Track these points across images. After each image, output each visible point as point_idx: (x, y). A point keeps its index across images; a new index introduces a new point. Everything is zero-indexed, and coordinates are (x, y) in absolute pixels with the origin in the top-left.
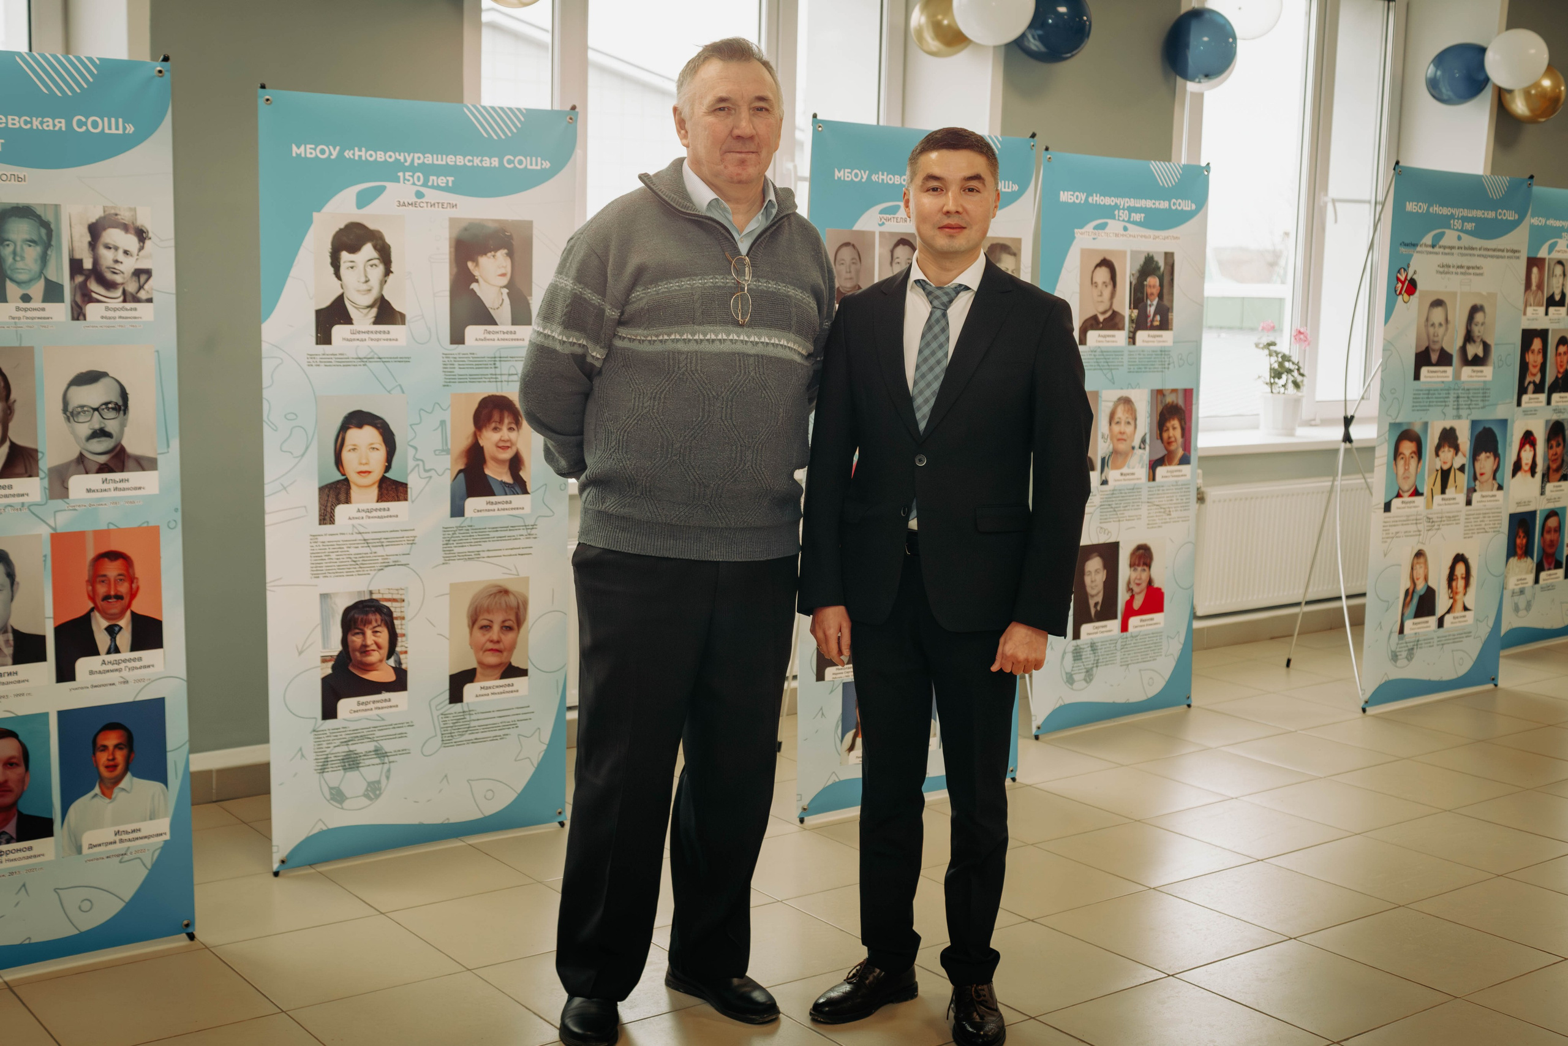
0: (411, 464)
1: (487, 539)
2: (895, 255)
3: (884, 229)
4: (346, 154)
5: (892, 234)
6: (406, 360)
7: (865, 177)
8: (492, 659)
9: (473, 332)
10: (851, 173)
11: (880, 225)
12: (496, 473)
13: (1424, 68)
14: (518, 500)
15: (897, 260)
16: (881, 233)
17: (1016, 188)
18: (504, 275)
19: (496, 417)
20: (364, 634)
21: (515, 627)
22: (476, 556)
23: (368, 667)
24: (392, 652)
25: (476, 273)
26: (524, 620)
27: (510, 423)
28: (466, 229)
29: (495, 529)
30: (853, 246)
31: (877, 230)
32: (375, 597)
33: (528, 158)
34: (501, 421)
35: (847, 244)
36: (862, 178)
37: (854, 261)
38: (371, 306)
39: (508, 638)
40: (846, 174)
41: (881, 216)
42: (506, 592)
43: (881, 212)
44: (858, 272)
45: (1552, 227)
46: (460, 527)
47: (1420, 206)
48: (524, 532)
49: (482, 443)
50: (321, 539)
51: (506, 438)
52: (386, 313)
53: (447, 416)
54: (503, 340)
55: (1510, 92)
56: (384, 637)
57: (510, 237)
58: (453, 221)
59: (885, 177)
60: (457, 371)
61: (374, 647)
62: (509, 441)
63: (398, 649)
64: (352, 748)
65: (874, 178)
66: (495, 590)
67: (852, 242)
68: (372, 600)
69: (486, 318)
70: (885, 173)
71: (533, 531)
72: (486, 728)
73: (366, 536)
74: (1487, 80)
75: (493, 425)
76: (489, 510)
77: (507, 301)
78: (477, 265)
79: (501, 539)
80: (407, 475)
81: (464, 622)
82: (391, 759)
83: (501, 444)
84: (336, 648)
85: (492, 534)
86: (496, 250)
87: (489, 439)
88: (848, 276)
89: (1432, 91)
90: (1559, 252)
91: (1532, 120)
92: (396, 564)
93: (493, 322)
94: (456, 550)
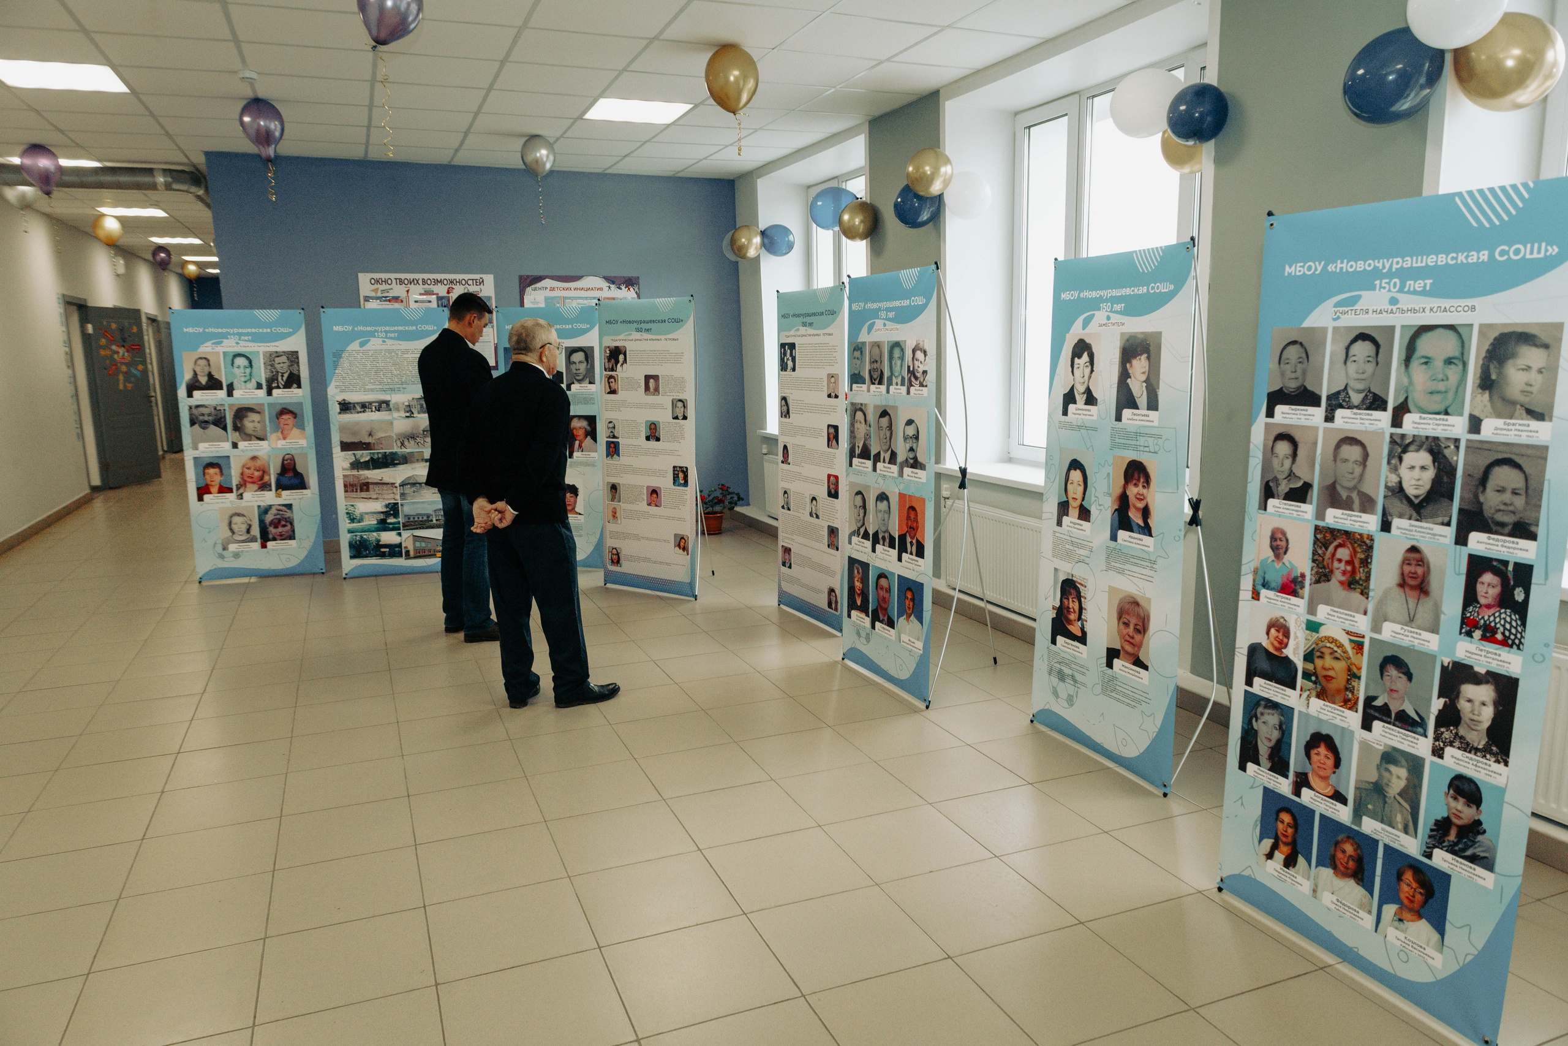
0: (1093, 499)
1: (1128, 562)
2: (1351, 353)
3: (1338, 324)
5: (1349, 329)
6: (1095, 429)
7: (1319, 269)
8: (1128, 648)
9: (1127, 413)
10: (1303, 267)
11: (1334, 320)
12: (1136, 517)
14: (1146, 539)
15: (1354, 358)
16: (1335, 329)
18: (1144, 373)
19: (1136, 476)
20: (1068, 600)
21: (1142, 631)
22: (1121, 572)
23: (1070, 622)
24: (1080, 618)
25: (1130, 372)
26: (1148, 629)
27: (1143, 482)
28: (1128, 340)
29: (1133, 557)
30: (1301, 344)
31: (1330, 325)
32: (1074, 579)
34: (1139, 480)
35: (1294, 343)
36: (1316, 269)
37: (1300, 360)
38: (1084, 393)
39: (1138, 637)
40: (1298, 269)
41: (1336, 309)
42: (1137, 604)
43: (1337, 305)
44: (1304, 372)
46: (1115, 549)
48: (1149, 565)
49: (1128, 493)
50: (1057, 534)
51: (1141, 492)
52: (1091, 400)
53: (1110, 470)
54: (1142, 420)
56: (1077, 608)
57: (1149, 345)
59: (1344, 265)
60: (1117, 440)
61: (1072, 610)
62: (1143, 495)
63: (1083, 617)
64: (1062, 668)
65: (1331, 268)
66: (1132, 600)
67: (1300, 340)
68: (1072, 580)
69: (1134, 405)
70: (1345, 261)
71: (1154, 566)
72: (1125, 695)
73: (1073, 540)
75: (1134, 482)
76: (1130, 542)
77: (1145, 392)
78: (1131, 366)
79: (1136, 564)
80: (1091, 505)
81: (1115, 616)
82: (1079, 686)
83: (1138, 496)
84: (1058, 604)
85: (1131, 560)
86: (1141, 355)
87: (1132, 491)
88: (1293, 375)
92: (1083, 562)
93: (1137, 408)
94: (1113, 564)
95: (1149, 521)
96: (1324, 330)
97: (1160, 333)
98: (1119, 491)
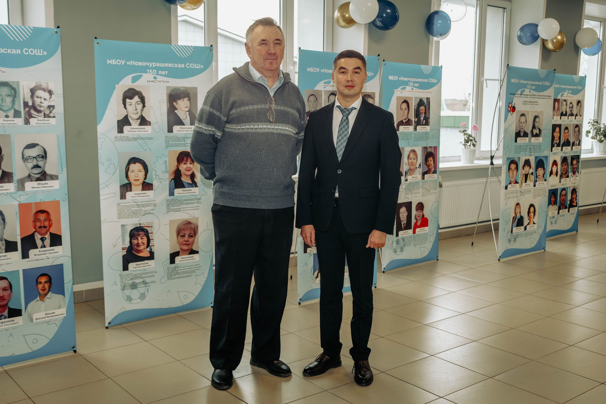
0: (154, 177)
1: (183, 204)
2: (330, 99)
3: (325, 89)
4: (127, 63)
5: (328, 91)
6: (151, 139)
8: (185, 248)
9: (176, 128)
10: (313, 69)
11: (324, 88)
12: (186, 180)
13: (517, 32)
14: (194, 189)
15: (331, 101)
16: (325, 91)
17: (373, 74)
18: (187, 107)
19: (185, 159)
20: (138, 239)
21: (194, 236)
22: (179, 210)
23: (140, 251)
24: (148, 245)
25: (177, 106)
26: (197, 233)
27: (190, 161)
28: (172, 90)
29: (186, 200)
30: (315, 95)
31: (323, 90)
32: (141, 225)
33: (195, 64)
34: (187, 161)
35: (312, 95)
36: (317, 71)
37: (315, 101)
38: (138, 119)
39: (191, 240)
40: (312, 69)
41: (324, 85)
42: (190, 223)
43: (325, 83)
44: (316, 105)
45: (562, 88)
46: (173, 200)
47: (516, 80)
48: (196, 201)
49: (180, 168)
50: (121, 205)
51: (189, 167)
52: (143, 121)
53: (167, 159)
54: (187, 131)
55: (547, 40)
56: (145, 240)
57: (189, 93)
58: (167, 87)
60: (170, 142)
61: (142, 244)
62: (190, 168)
63: (150, 245)
64: (134, 281)
65: (322, 71)
66: (186, 222)
67: (314, 94)
68: (140, 227)
69: (180, 123)
70: (326, 69)
71: (200, 201)
72: (184, 273)
73: (138, 203)
74: (539, 36)
75: (184, 162)
76: (183, 193)
77: (188, 117)
78: (177, 103)
79: (188, 204)
80: (153, 181)
81: (175, 234)
82: (149, 285)
83: (187, 169)
84: (127, 244)
85: (185, 202)
86: (184, 98)
87: (183, 167)
88: (313, 106)
89: (520, 40)
90: (564, 97)
91: (554, 51)
92: (149, 213)
93: (183, 124)
94: (172, 208)
95: (195, 180)
96: (322, 91)
97: (197, 88)
98: (174, 168)
